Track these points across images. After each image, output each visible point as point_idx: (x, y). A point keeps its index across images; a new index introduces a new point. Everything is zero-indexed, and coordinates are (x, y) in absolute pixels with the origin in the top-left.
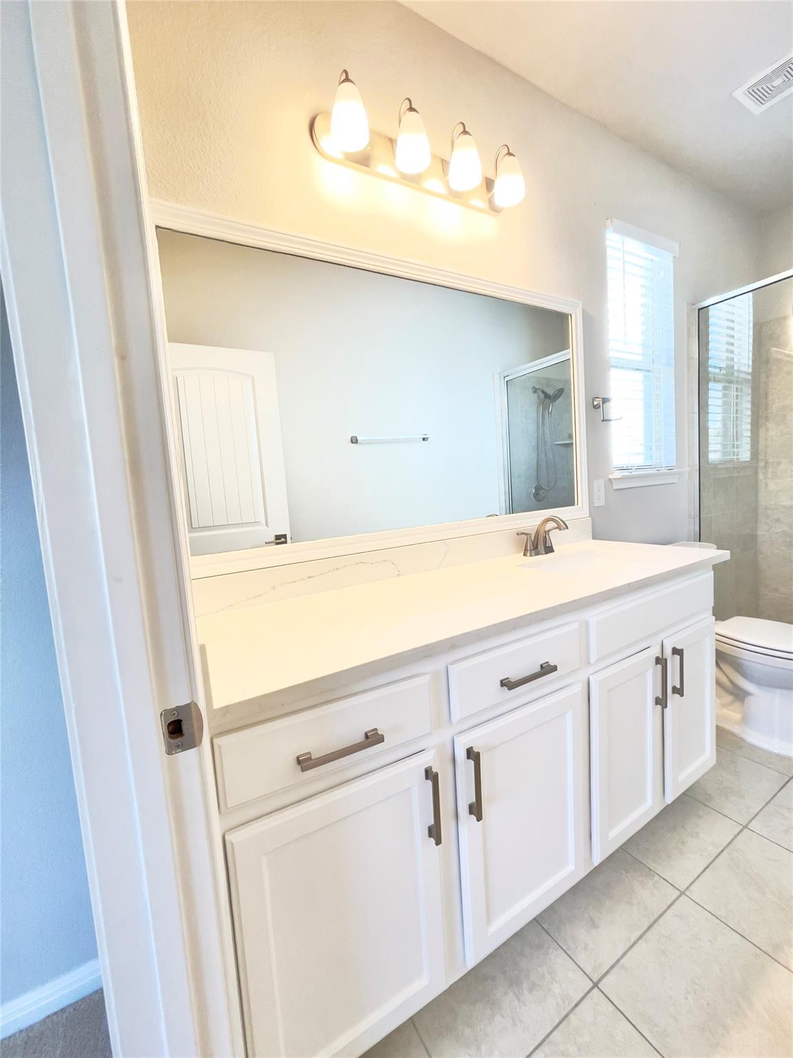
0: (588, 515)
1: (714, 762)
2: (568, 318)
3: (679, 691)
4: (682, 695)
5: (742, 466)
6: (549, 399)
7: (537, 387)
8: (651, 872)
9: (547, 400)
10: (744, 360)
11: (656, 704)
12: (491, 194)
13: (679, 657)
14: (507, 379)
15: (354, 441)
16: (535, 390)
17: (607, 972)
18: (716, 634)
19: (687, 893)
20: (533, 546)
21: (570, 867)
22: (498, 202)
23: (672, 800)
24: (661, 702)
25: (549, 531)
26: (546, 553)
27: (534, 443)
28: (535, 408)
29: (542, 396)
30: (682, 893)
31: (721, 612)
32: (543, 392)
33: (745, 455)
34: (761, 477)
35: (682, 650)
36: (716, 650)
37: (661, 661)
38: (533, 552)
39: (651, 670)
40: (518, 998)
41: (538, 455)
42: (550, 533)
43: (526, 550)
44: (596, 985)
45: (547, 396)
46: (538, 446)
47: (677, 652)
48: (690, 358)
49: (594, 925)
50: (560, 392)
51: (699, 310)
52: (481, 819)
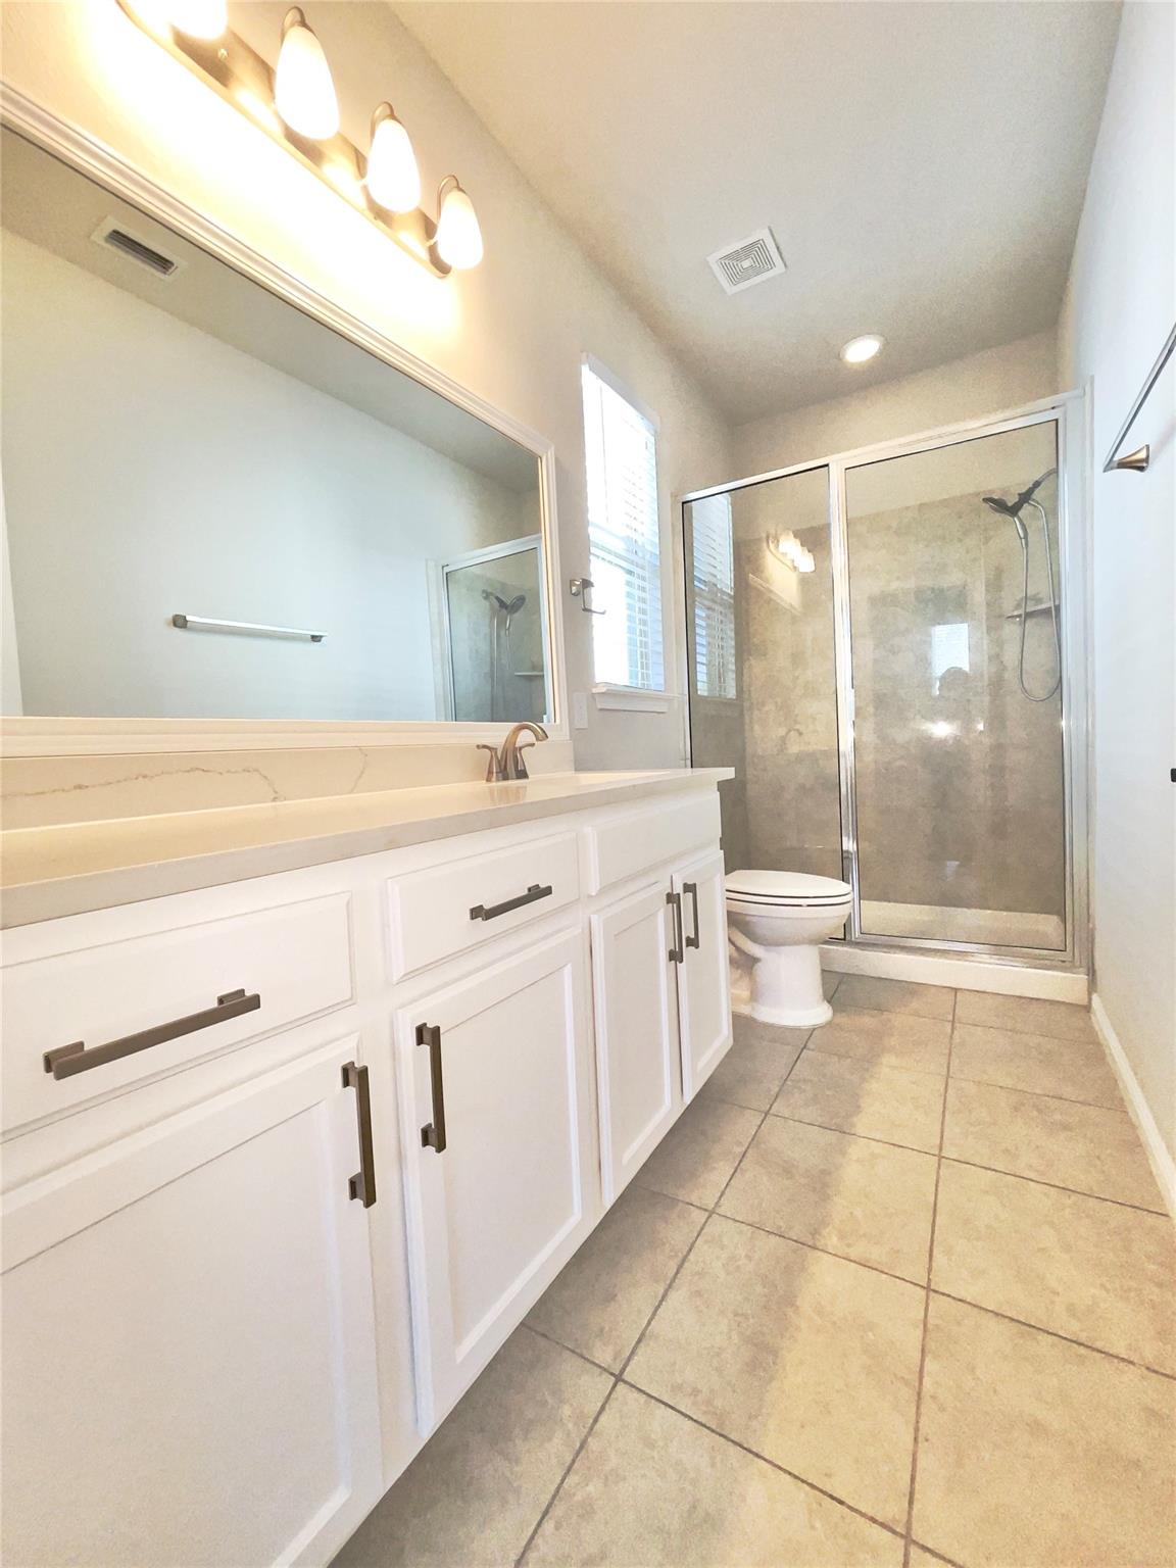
0: (568, 738)
1: (731, 1042)
2: (537, 462)
3: (693, 942)
4: (697, 947)
5: (728, 704)
6: (506, 608)
7: (489, 590)
8: (675, 1201)
9: (504, 610)
10: (725, 578)
11: (670, 960)
12: (432, 242)
13: (691, 894)
14: (447, 570)
15: (179, 622)
16: (487, 595)
17: (633, 1353)
18: (727, 891)
19: (718, 1210)
20: (500, 766)
21: (576, 1217)
22: (444, 254)
23: (692, 1098)
24: (675, 956)
25: (520, 749)
26: (518, 778)
27: (487, 669)
28: (487, 620)
29: (496, 604)
30: (711, 1213)
31: (729, 868)
32: (497, 598)
33: (731, 693)
34: (747, 720)
35: (695, 885)
36: (728, 912)
37: (672, 898)
38: (500, 775)
39: (662, 910)
40: (507, 1457)
41: (493, 687)
42: (523, 751)
43: (490, 772)
44: (619, 1378)
45: (502, 604)
46: (492, 671)
47: (690, 888)
48: (675, 560)
49: (611, 1298)
50: (521, 600)
51: (683, 503)
52: (445, 1147)
